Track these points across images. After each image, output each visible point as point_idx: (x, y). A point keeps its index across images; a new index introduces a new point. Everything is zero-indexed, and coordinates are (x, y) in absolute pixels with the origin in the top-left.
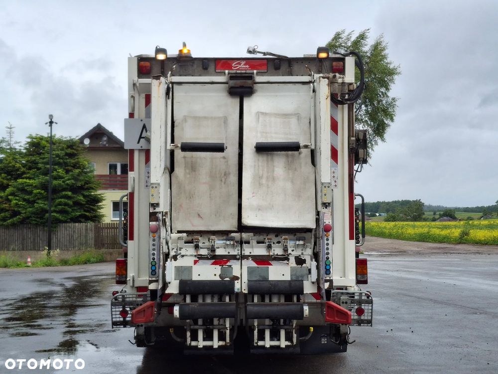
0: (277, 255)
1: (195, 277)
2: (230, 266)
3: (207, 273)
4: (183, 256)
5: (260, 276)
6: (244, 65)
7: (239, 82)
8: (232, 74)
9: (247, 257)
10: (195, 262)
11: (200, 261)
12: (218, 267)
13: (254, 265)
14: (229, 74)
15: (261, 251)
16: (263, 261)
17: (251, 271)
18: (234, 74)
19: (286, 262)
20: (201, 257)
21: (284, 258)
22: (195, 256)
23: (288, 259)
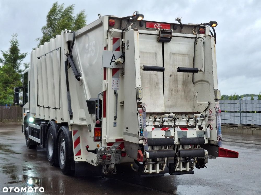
0: (191, 125)
1: (153, 137)
2: (169, 131)
3: (159, 134)
4: (147, 126)
5: (183, 136)
6: (160, 26)
7: (165, 35)
8: (161, 30)
9: (177, 126)
10: (153, 129)
11: (156, 129)
12: (164, 131)
13: (180, 130)
14: (160, 30)
15: (183, 123)
16: (184, 128)
17: (179, 133)
18: (162, 30)
19: (194, 128)
20: (156, 126)
21: (193, 127)
22: (153, 126)
23: (195, 127)
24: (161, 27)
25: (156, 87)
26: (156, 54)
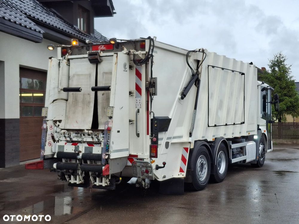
0: (96, 141)
1: (65, 151)
2: (78, 146)
3: (69, 149)
4: (61, 141)
5: (89, 151)
6: (103, 47)
7: (92, 57)
8: (90, 53)
9: (84, 142)
10: (66, 143)
11: (67, 143)
12: (74, 146)
13: (87, 146)
14: (89, 53)
15: (89, 139)
16: (91, 144)
17: (86, 148)
18: (91, 53)
19: (100, 145)
20: (68, 142)
21: (99, 143)
22: (65, 141)
23: (100, 144)
24: (105, 48)
25: (88, 105)
26: (90, 75)
